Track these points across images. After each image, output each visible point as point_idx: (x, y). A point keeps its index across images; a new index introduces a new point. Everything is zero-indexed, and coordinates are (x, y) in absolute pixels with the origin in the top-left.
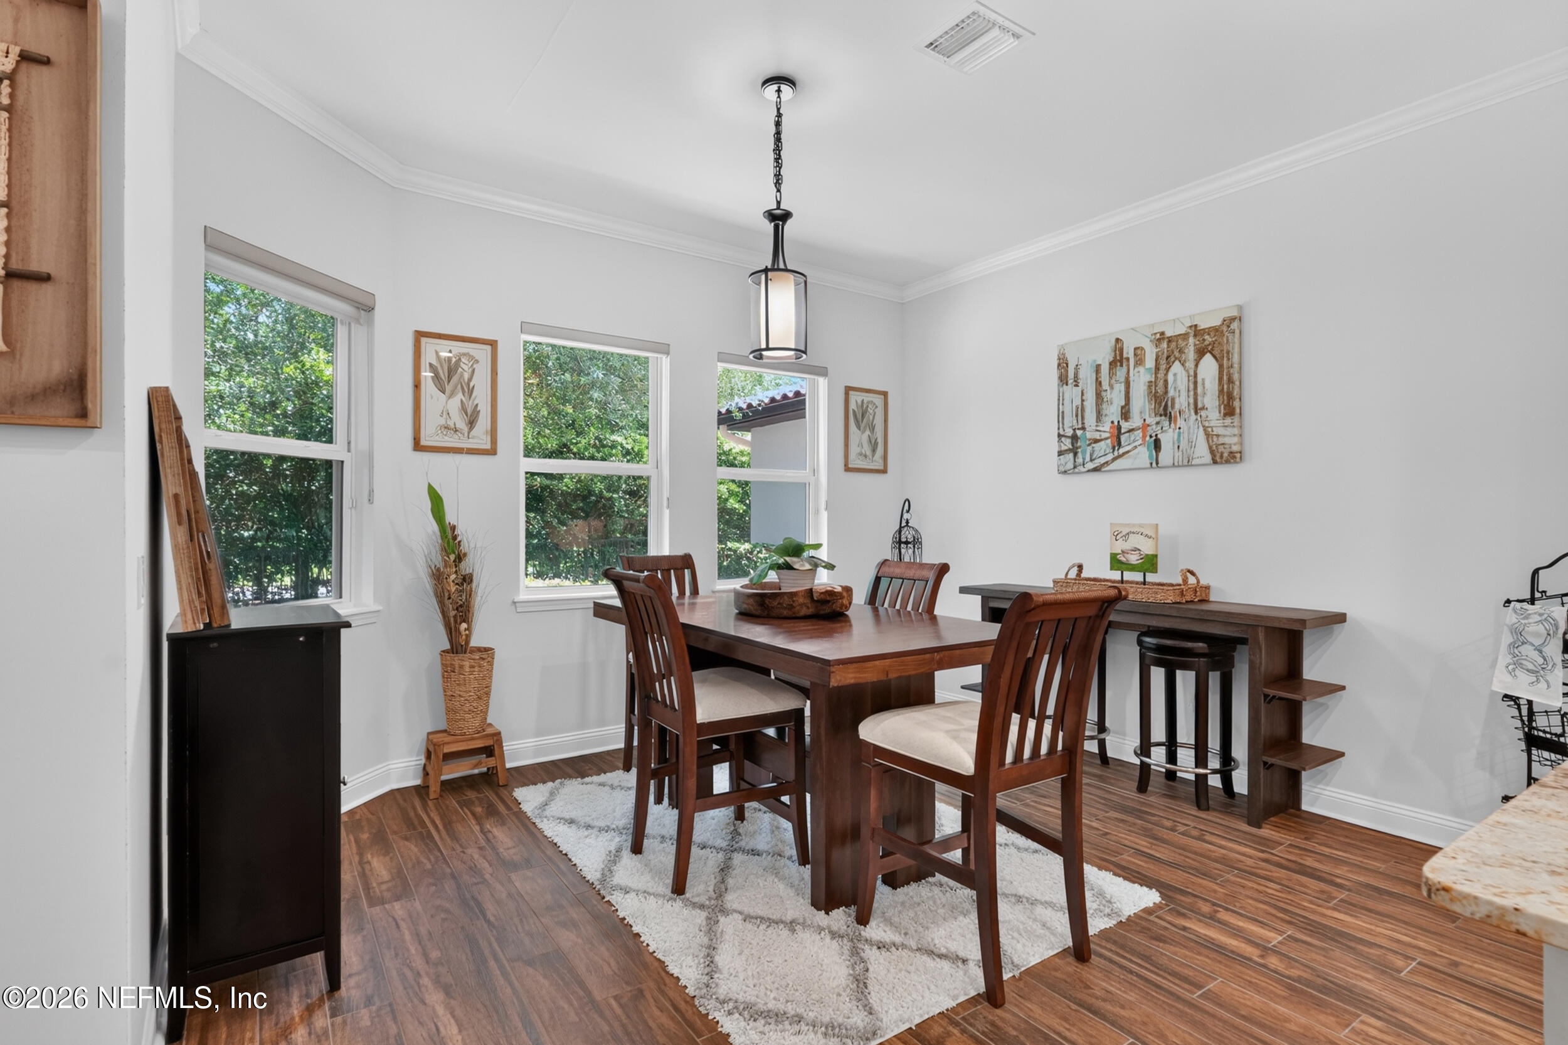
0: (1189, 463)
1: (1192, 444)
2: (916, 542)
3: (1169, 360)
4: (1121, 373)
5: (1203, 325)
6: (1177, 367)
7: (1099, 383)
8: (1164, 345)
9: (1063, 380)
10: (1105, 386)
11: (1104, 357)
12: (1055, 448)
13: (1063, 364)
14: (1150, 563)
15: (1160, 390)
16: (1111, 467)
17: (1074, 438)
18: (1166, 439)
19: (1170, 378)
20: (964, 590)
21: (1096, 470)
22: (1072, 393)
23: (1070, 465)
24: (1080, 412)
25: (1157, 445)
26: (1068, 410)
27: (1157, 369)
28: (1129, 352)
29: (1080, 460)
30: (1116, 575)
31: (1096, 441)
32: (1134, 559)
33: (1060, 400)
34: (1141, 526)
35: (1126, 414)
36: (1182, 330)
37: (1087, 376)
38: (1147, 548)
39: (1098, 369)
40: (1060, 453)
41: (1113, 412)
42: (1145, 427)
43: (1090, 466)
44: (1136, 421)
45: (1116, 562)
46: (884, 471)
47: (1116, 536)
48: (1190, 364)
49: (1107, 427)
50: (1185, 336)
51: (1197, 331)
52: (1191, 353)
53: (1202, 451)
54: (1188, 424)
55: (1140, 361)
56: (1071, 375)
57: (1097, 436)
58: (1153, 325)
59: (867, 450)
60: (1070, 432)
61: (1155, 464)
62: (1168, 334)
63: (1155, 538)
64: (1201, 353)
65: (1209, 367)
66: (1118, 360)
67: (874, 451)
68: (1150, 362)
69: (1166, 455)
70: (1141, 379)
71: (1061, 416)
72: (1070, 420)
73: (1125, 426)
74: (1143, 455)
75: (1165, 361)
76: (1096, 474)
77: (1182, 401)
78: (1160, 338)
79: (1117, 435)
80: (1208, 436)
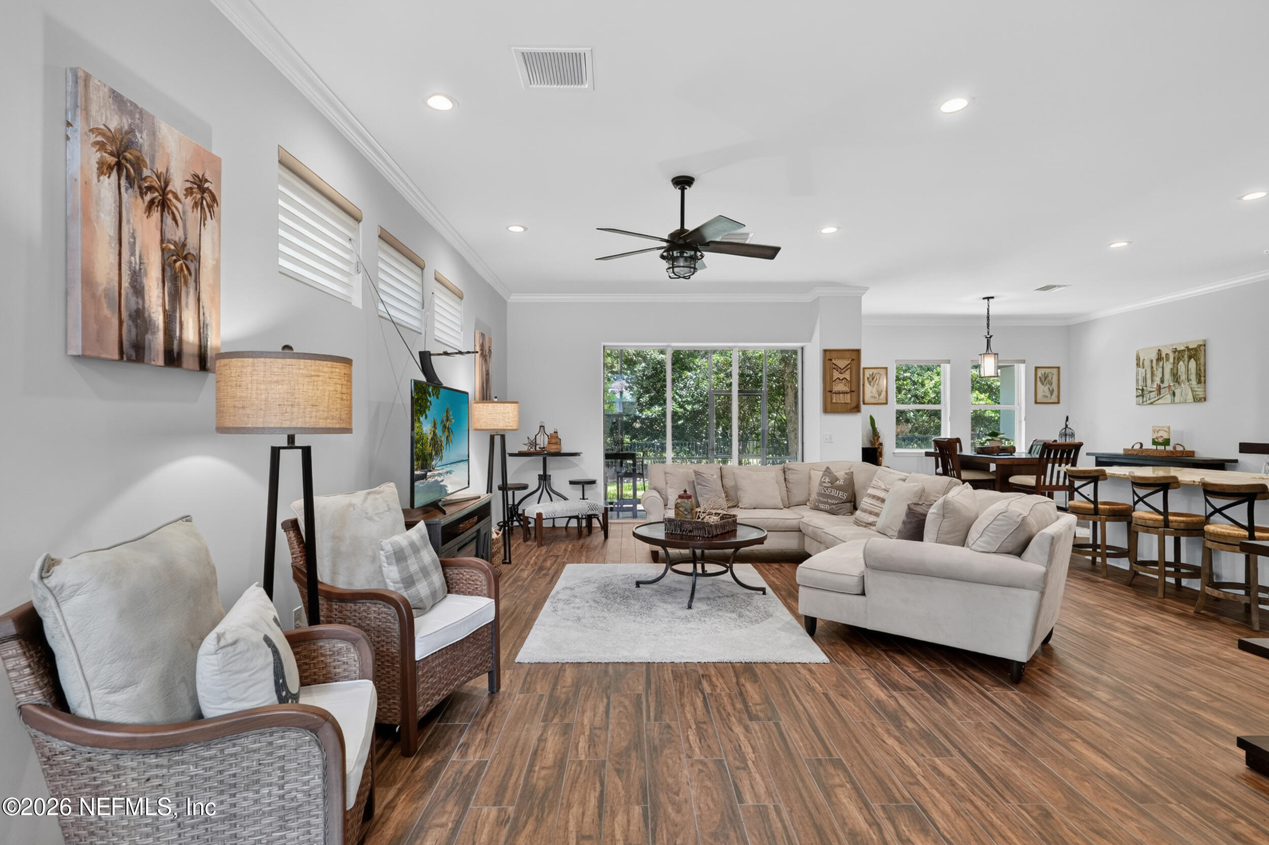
0: (1185, 402)
1: (1187, 395)
2: (1072, 435)
3: (1179, 359)
4: (1161, 364)
5: (1190, 347)
6: (1181, 363)
7: (1152, 368)
8: (1177, 354)
9: (1138, 365)
10: (1155, 369)
11: (1154, 356)
12: (1135, 395)
13: (1138, 359)
14: (1167, 442)
15: (1175, 371)
16: (1157, 402)
17: (1143, 390)
18: (1178, 392)
19: (1179, 367)
20: (1088, 454)
21: (1151, 403)
22: (1141, 370)
23: (1141, 402)
24: (1145, 379)
25: (1174, 394)
26: (1140, 378)
27: (1174, 363)
28: (1164, 355)
29: (1145, 399)
30: (1154, 447)
31: (1151, 392)
32: (1160, 440)
33: (1137, 374)
34: (1163, 427)
35: (1162, 382)
36: (1183, 348)
37: (1147, 364)
38: (1166, 436)
39: (1152, 361)
40: (1137, 396)
41: (1157, 380)
42: (1170, 386)
43: (1149, 402)
44: (1166, 384)
45: (1155, 442)
46: (1058, 403)
47: (1154, 431)
48: (1186, 363)
49: (1155, 386)
50: (1184, 350)
51: (1188, 349)
52: (1186, 357)
53: (1190, 397)
54: (1185, 386)
55: (1168, 360)
56: (1141, 364)
57: (1152, 389)
58: (1172, 345)
59: (1048, 394)
60: (1141, 388)
61: (1173, 402)
62: (1178, 349)
63: (1169, 432)
64: (1190, 358)
65: (1193, 363)
66: (1159, 359)
67: (1052, 394)
68: (1171, 360)
69: (1177, 399)
70: (1168, 367)
71: (1137, 380)
72: (1140, 383)
73: (1162, 386)
74: (1169, 397)
75: (1178, 360)
76: (1151, 406)
77: (1183, 377)
78: (1175, 351)
79: (1159, 389)
80: (1193, 391)
